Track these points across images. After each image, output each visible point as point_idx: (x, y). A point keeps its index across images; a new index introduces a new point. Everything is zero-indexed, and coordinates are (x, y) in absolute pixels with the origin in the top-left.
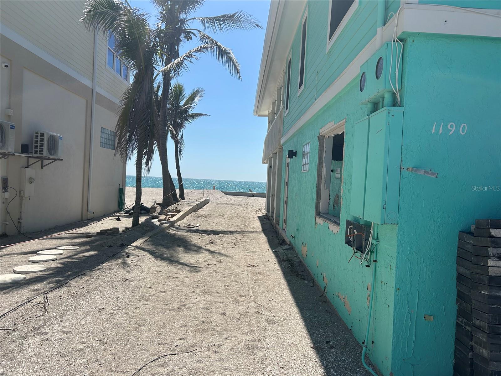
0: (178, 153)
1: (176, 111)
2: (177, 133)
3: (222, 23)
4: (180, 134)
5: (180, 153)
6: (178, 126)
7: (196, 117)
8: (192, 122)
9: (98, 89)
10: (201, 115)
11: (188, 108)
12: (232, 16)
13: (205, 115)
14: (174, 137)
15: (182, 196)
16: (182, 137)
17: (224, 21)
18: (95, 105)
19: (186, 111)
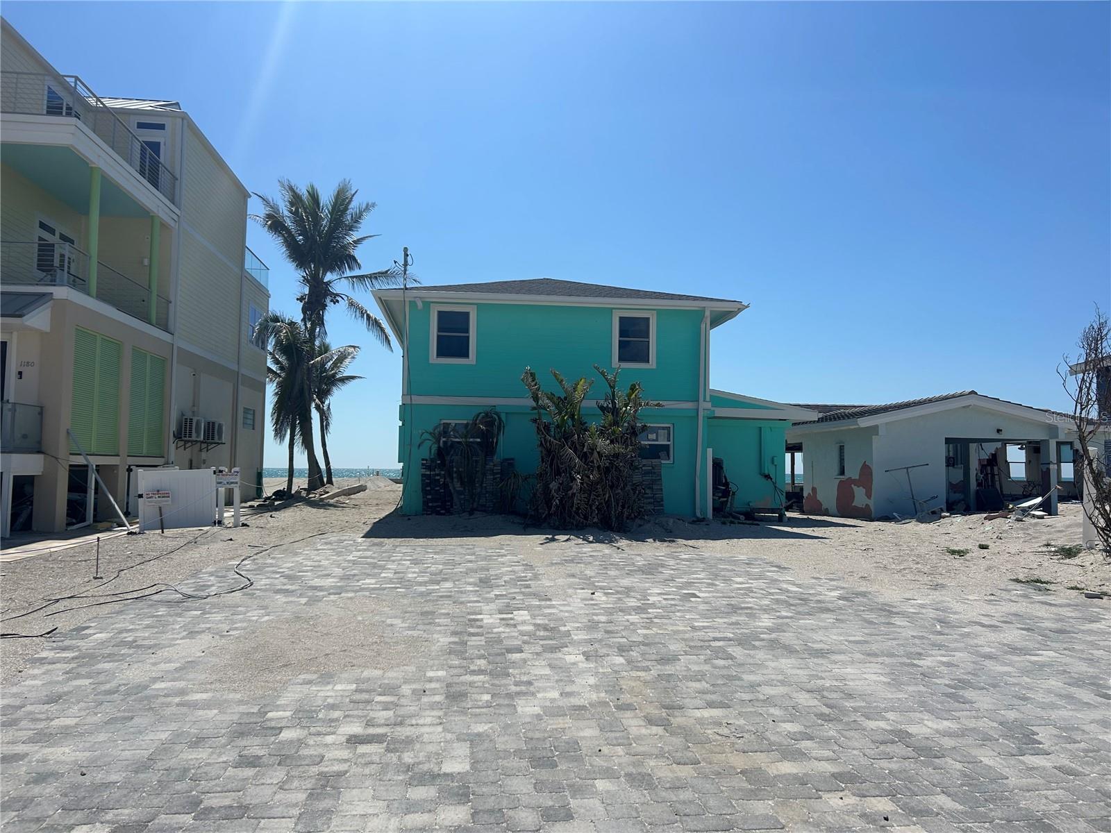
0: (324, 428)
1: (321, 376)
2: (323, 403)
3: (373, 280)
4: (327, 402)
5: (327, 428)
6: (324, 394)
7: (346, 381)
8: (342, 388)
9: (244, 371)
10: (353, 378)
11: (336, 373)
12: (387, 272)
13: (359, 377)
14: (318, 408)
15: (330, 482)
16: (329, 407)
17: (376, 278)
18: (241, 387)
19: (334, 375)
